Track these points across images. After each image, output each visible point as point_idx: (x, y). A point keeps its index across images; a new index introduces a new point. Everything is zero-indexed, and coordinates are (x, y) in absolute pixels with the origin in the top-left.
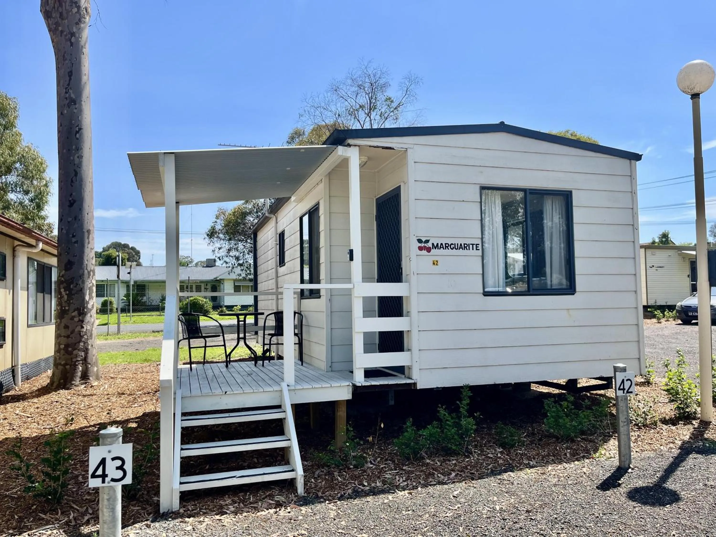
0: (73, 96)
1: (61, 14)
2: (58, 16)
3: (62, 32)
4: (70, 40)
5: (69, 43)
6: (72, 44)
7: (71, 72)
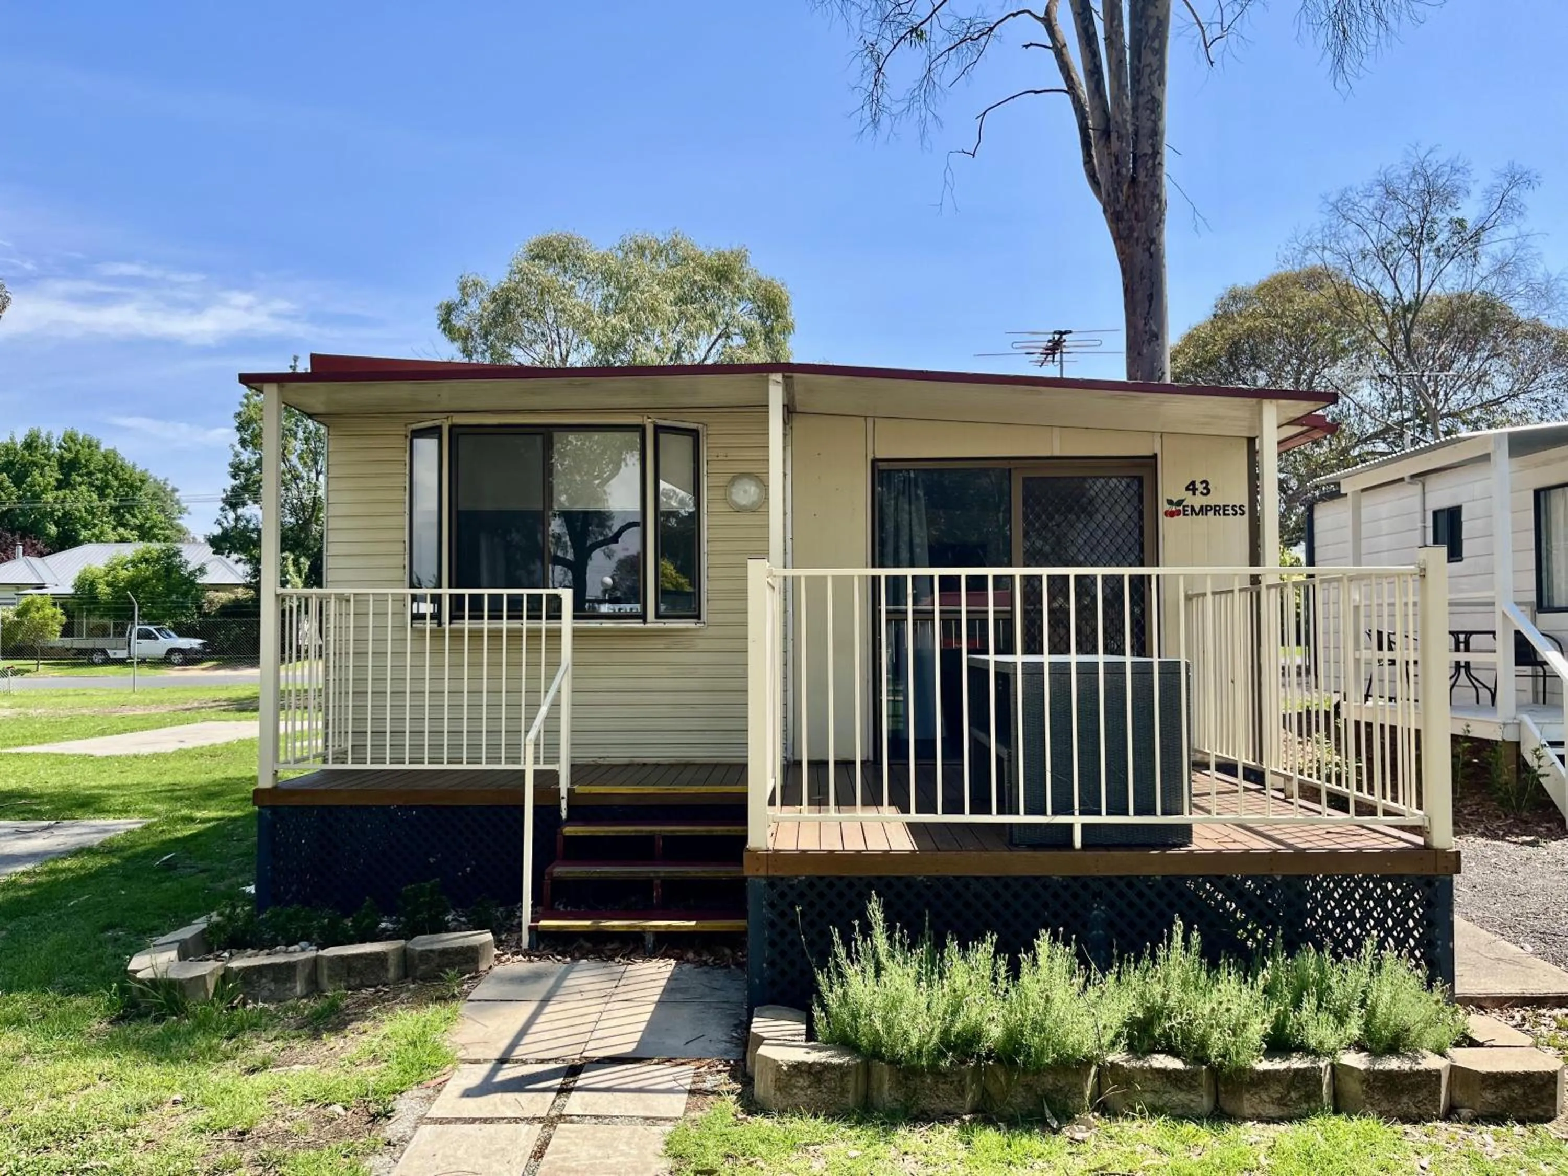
0: (1154, 328)
1: (1137, 214)
2: (1133, 216)
3: (1138, 239)
4: (1149, 249)
5: (1147, 254)
6: (1151, 256)
7: (1151, 294)
